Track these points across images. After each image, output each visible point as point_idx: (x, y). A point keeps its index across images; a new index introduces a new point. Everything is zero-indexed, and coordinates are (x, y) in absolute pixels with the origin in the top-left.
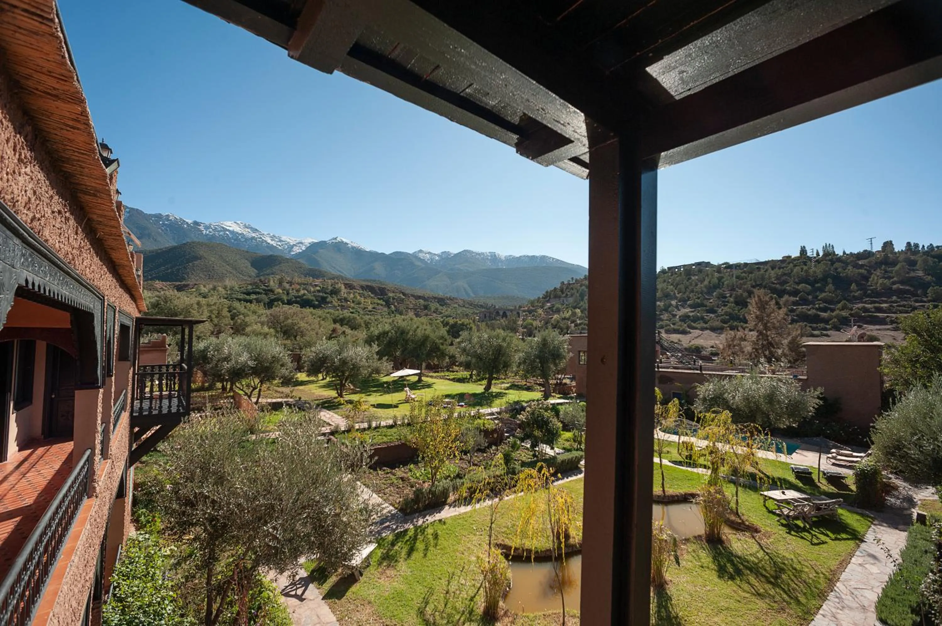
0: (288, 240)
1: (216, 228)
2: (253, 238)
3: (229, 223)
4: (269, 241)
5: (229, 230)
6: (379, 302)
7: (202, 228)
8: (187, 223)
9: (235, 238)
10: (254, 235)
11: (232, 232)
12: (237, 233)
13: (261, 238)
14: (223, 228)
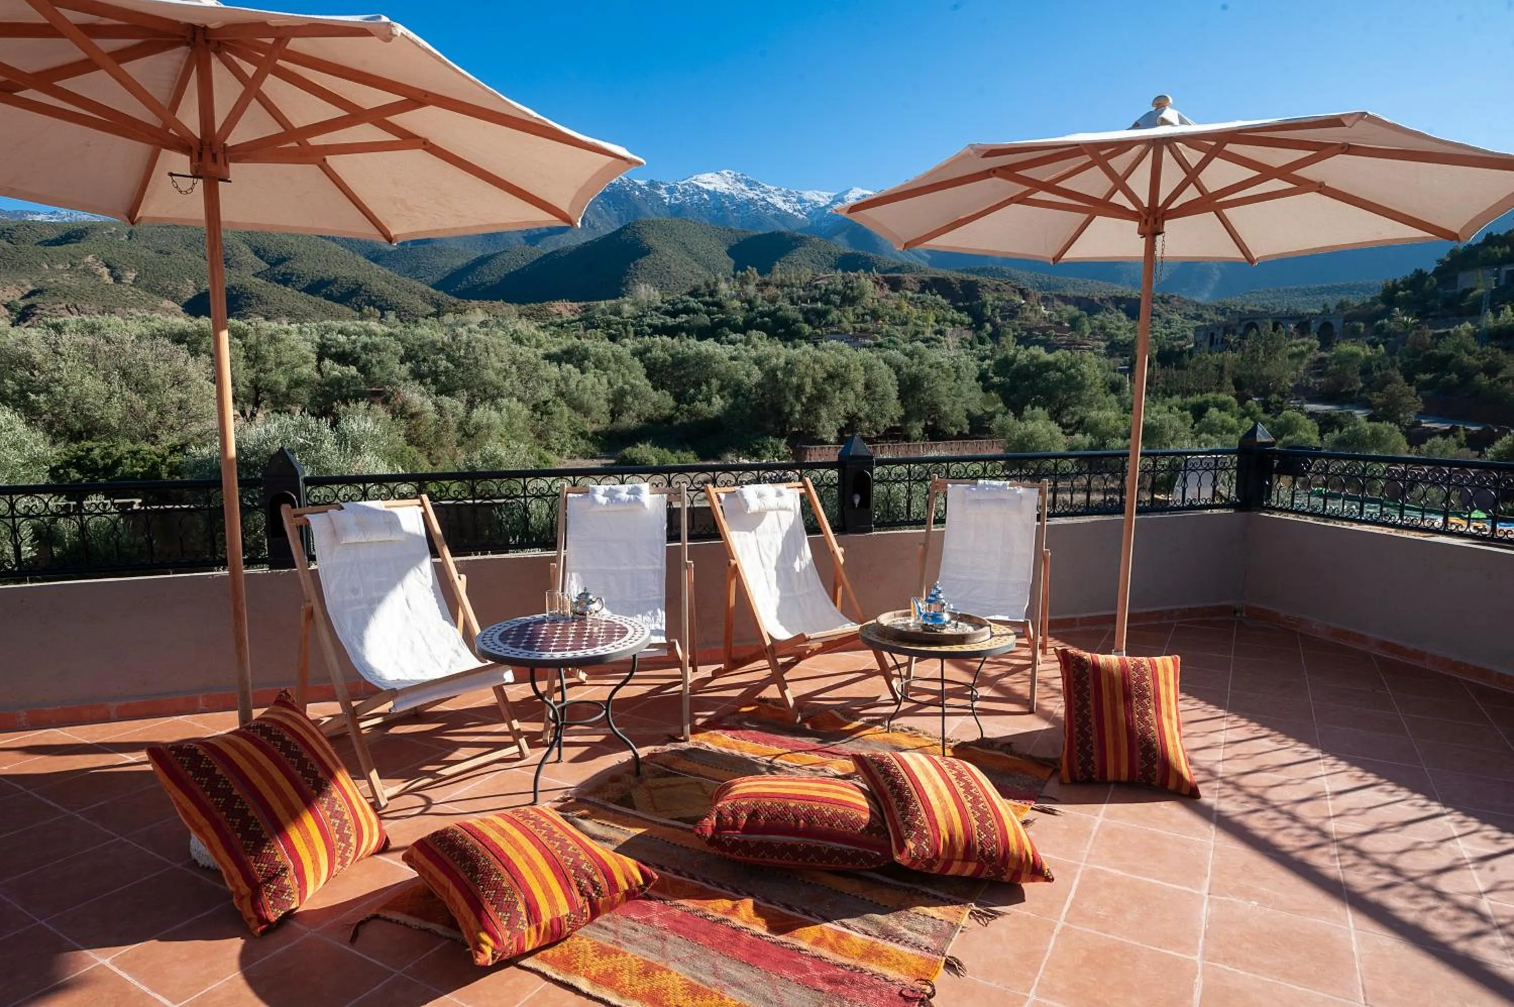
0: (816, 198)
1: (686, 190)
2: (751, 201)
3: (707, 177)
4: (780, 204)
5: (708, 192)
6: (956, 316)
7: (663, 193)
8: (639, 186)
9: (718, 205)
10: (751, 195)
11: (713, 194)
12: (722, 194)
13: (764, 199)
14: (697, 187)
